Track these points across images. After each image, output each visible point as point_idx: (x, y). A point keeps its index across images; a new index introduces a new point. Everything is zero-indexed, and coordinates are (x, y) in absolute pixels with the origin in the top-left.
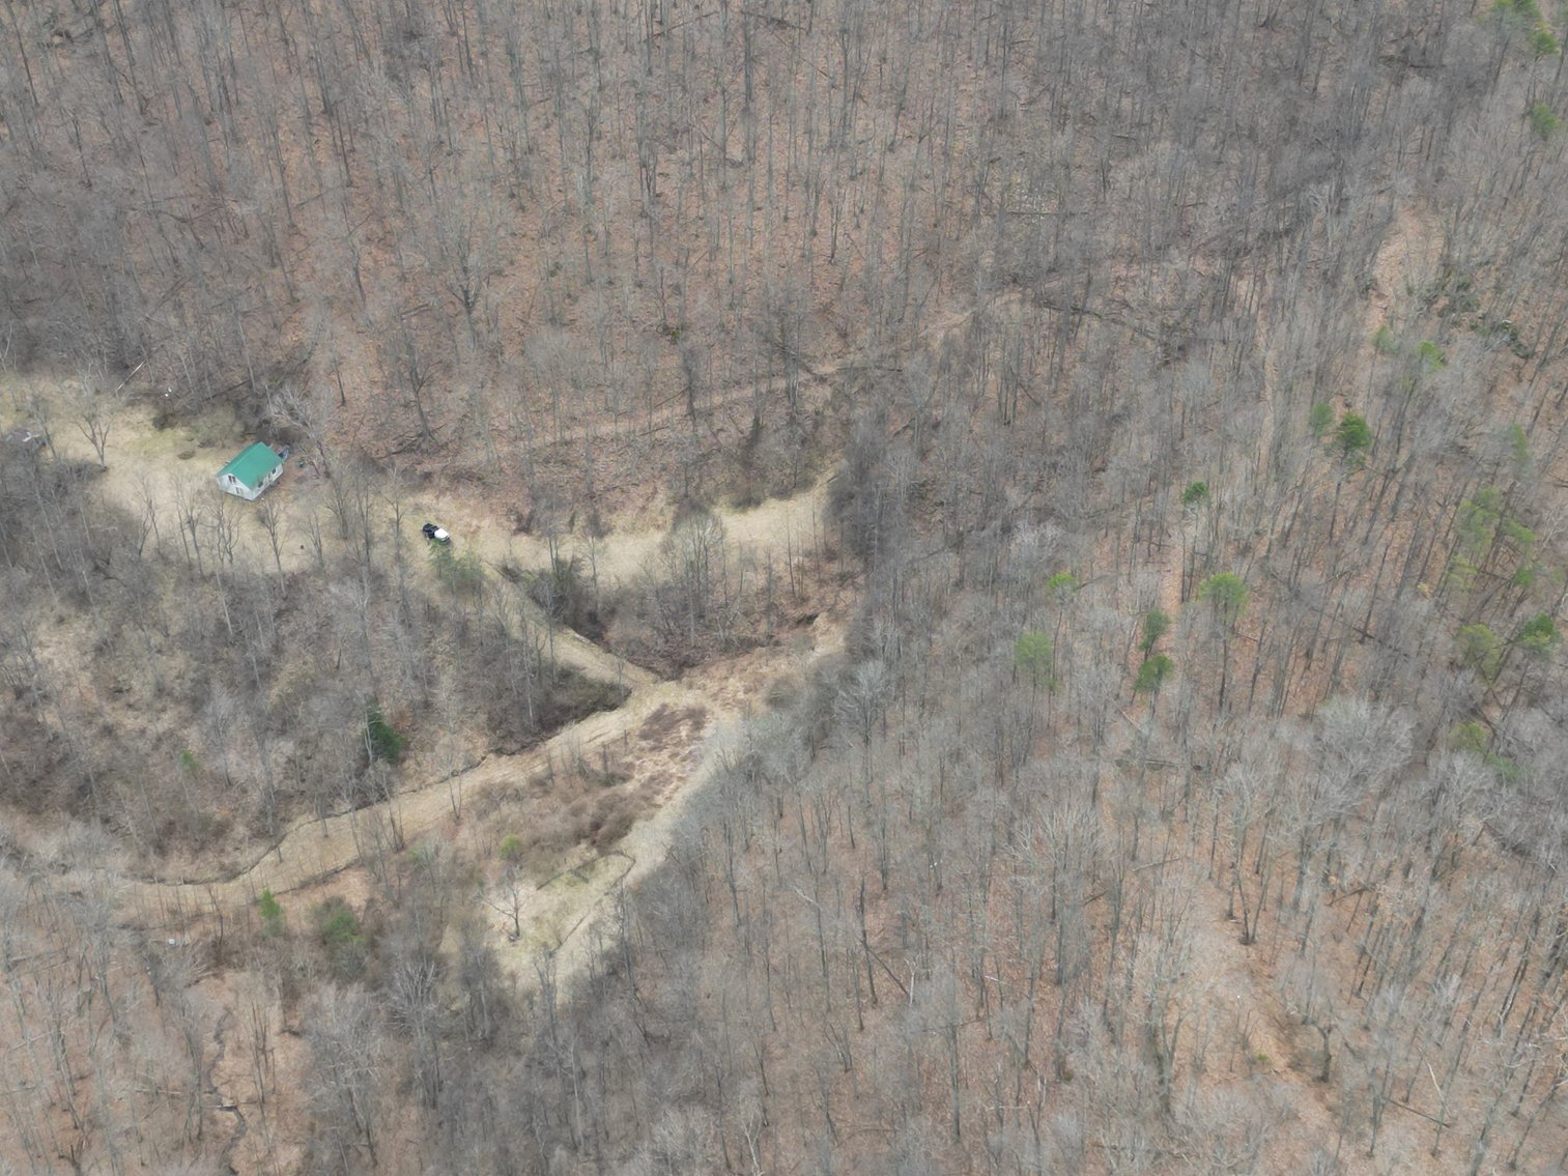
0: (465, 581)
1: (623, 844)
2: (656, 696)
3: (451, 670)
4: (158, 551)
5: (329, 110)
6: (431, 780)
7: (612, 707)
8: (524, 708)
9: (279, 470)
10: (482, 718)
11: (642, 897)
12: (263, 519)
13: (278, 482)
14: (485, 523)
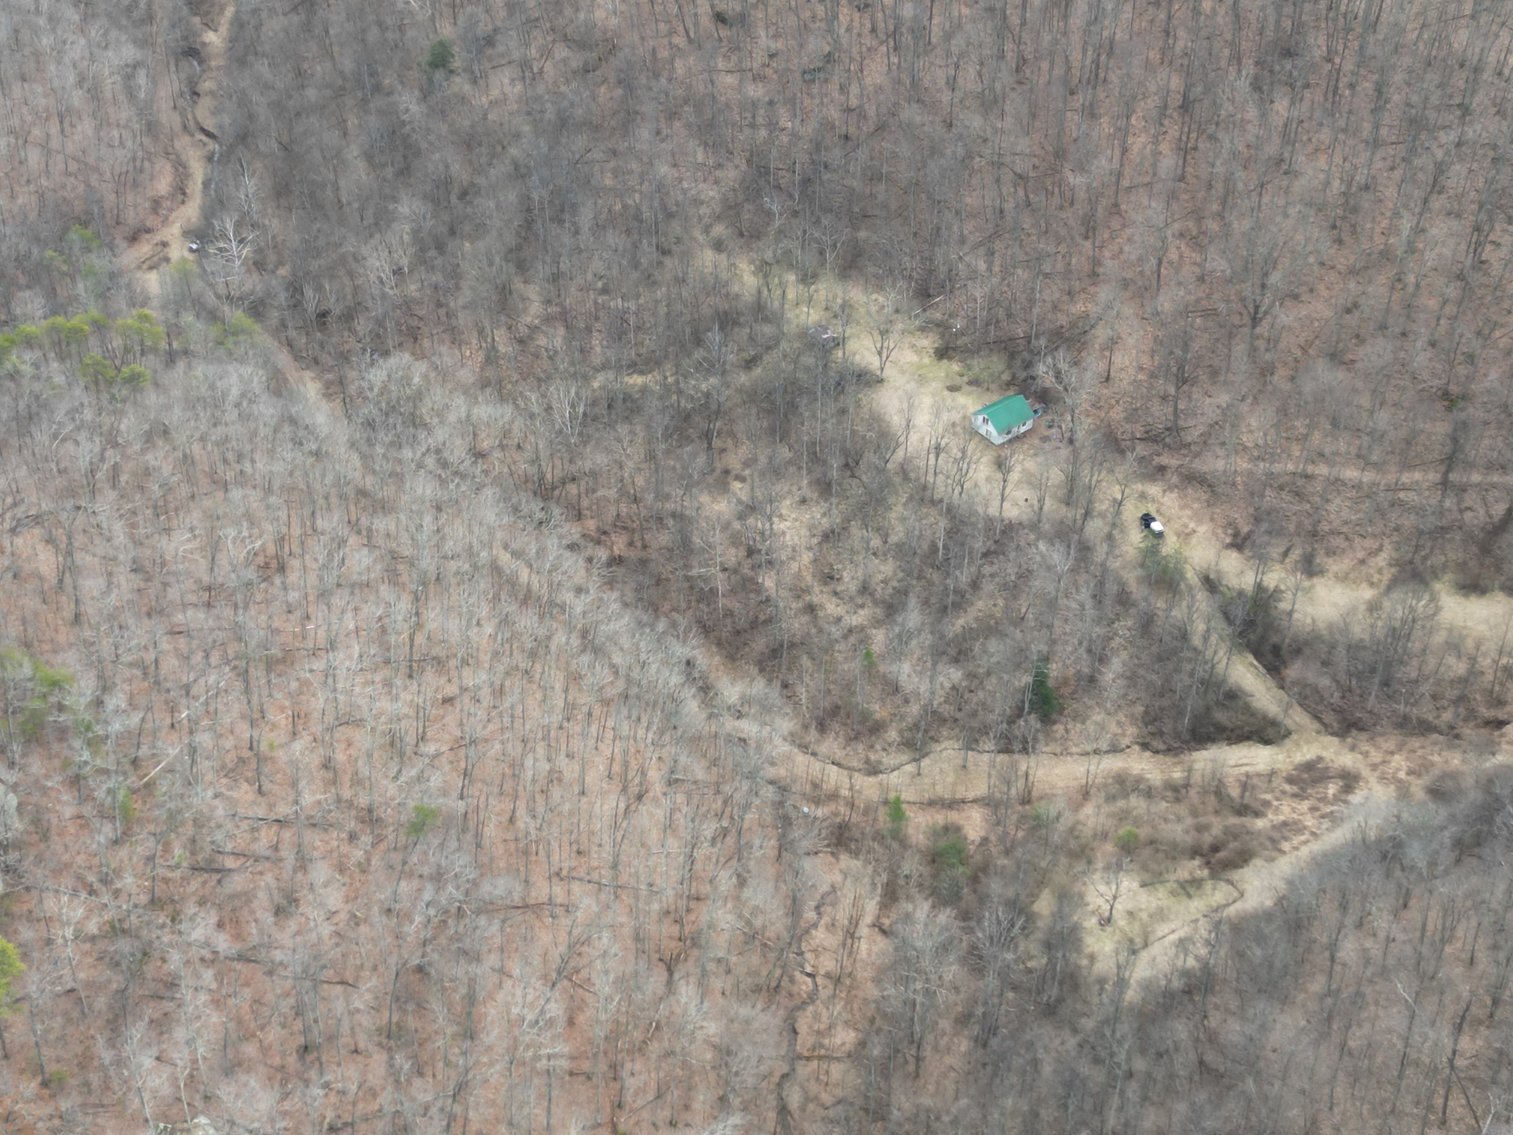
0: (1164, 577)
1: (1237, 875)
2: (1314, 746)
3: (1124, 655)
4: (902, 466)
5: (1186, 106)
6: (1074, 750)
7: (1267, 742)
8: (1181, 713)
9: (1029, 424)
10: (1139, 709)
11: (1239, 932)
12: (1001, 465)
13: (1025, 434)
14: (1203, 529)
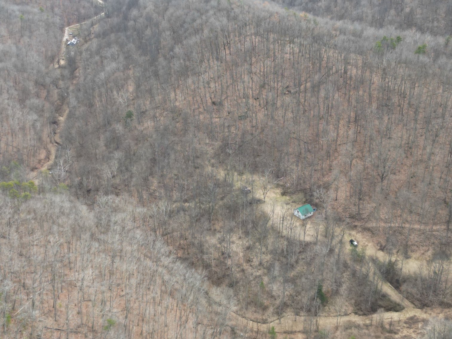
0: (359, 258)
2: (412, 312)
3: (347, 283)
4: (272, 226)
5: (356, 121)
6: (332, 315)
7: (397, 311)
8: (367, 301)
9: (312, 213)
10: (353, 301)
12: (304, 225)
13: (310, 216)
14: (370, 244)
